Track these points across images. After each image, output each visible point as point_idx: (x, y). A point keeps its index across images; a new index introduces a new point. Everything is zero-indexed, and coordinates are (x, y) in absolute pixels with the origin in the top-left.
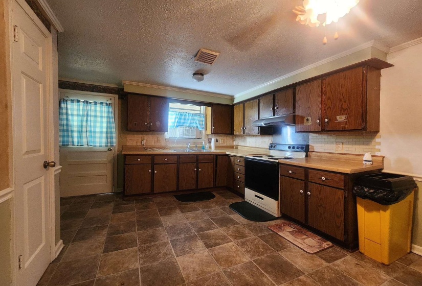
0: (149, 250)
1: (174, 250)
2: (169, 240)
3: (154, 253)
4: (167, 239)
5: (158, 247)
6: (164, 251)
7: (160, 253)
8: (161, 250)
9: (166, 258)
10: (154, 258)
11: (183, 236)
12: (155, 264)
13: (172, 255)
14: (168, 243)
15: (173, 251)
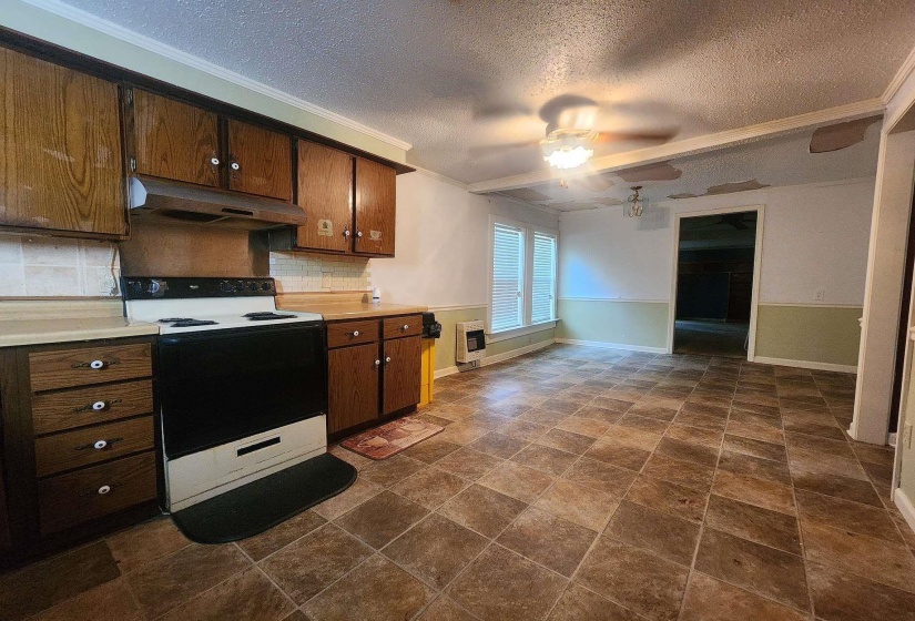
0: (646, 592)
1: (588, 547)
2: (570, 579)
3: (640, 576)
4: (571, 585)
5: (617, 584)
6: (612, 563)
7: (623, 565)
8: (617, 569)
9: (620, 546)
10: (648, 564)
11: (527, 562)
12: (651, 552)
13: (603, 542)
14: (581, 575)
15: (592, 547)
